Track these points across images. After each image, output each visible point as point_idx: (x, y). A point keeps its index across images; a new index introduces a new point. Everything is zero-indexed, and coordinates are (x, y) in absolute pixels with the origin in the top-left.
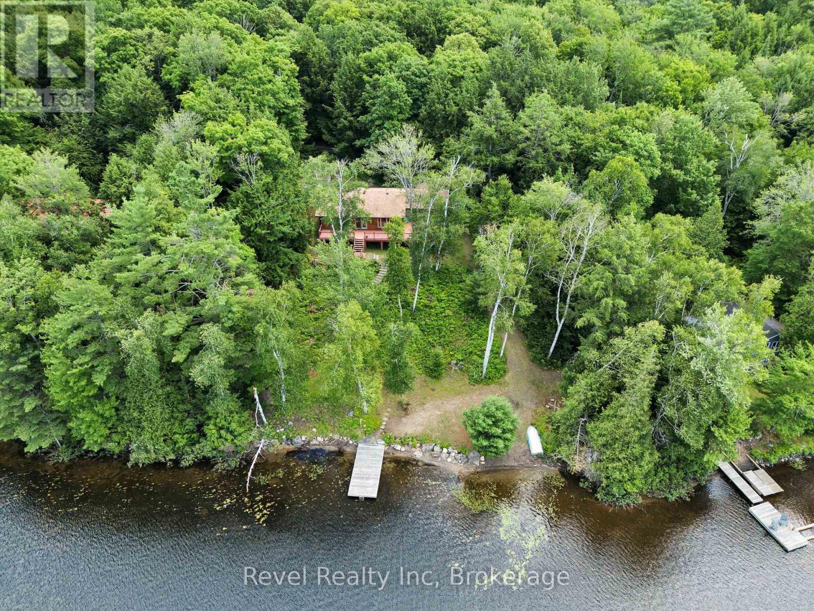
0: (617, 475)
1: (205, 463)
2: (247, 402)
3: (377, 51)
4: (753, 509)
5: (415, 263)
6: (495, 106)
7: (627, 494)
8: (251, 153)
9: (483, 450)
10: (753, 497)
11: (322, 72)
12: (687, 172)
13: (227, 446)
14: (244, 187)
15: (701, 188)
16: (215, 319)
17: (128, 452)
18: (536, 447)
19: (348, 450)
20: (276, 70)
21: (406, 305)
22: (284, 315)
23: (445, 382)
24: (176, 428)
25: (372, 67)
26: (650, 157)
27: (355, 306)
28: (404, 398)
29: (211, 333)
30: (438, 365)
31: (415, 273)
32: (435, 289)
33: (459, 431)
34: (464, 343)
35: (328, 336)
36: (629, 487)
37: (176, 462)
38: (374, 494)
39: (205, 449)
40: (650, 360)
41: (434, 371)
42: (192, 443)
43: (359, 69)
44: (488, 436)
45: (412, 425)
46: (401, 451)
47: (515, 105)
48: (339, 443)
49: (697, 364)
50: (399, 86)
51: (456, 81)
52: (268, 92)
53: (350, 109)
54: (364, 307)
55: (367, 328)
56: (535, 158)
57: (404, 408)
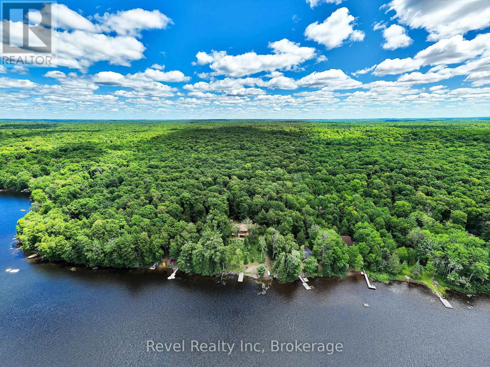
0: (281, 278)
1: (214, 276)
2: (222, 266)
3: (242, 199)
4: (303, 284)
5: (249, 241)
6: (263, 212)
7: (283, 281)
8: (222, 222)
9: (260, 274)
10: (303, 282)
11: (232, 201)
12: (298, 224)
13: (218, 273)
14: (221, 228)
15: (301, 227)
16: (218, 251)
17: (202, 273)
18: (269, 274)
19: (238, 274)
20: (224, 203)
21: (248, 249)
22: (229, 251)
23: (254, 263)
24: (210, 270)
25: (241, 201)
26: (290, 222)
27: (239, 249)
28: (247, 265)
29: (218, 253)
30: (253, 260)
31: (249, 243)
32: (253, 246)
33: (256, 271)
34: (258, 256)
35: (235, 254)
36: (283, 280)
37: (209, 276)
38: (242, 281)
39: (214, 273)
40: (283, 258)
41: (252, 261)
42: (212, 272)
43: (239, 202)
44: (260, 271)
45: (248, 270)
46: (247, 275)
47: (267, 211)
48: (236, 273)
49: (290, 259)
50: (246, 206)
51: (257, 205)
52: (223, 209)
53: (237, 208)
54: (241, 249)
55: (241, 253)
56: (271, 221)
57: (247, 267)
